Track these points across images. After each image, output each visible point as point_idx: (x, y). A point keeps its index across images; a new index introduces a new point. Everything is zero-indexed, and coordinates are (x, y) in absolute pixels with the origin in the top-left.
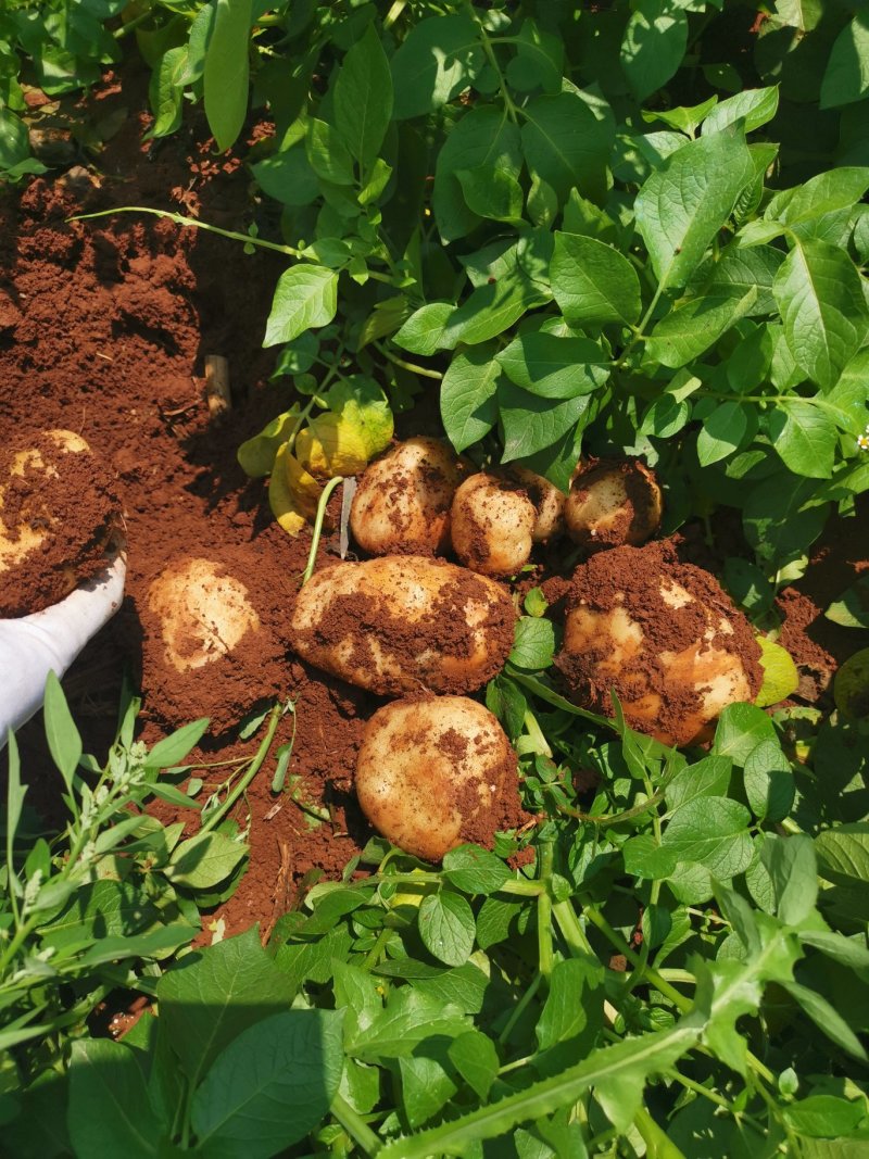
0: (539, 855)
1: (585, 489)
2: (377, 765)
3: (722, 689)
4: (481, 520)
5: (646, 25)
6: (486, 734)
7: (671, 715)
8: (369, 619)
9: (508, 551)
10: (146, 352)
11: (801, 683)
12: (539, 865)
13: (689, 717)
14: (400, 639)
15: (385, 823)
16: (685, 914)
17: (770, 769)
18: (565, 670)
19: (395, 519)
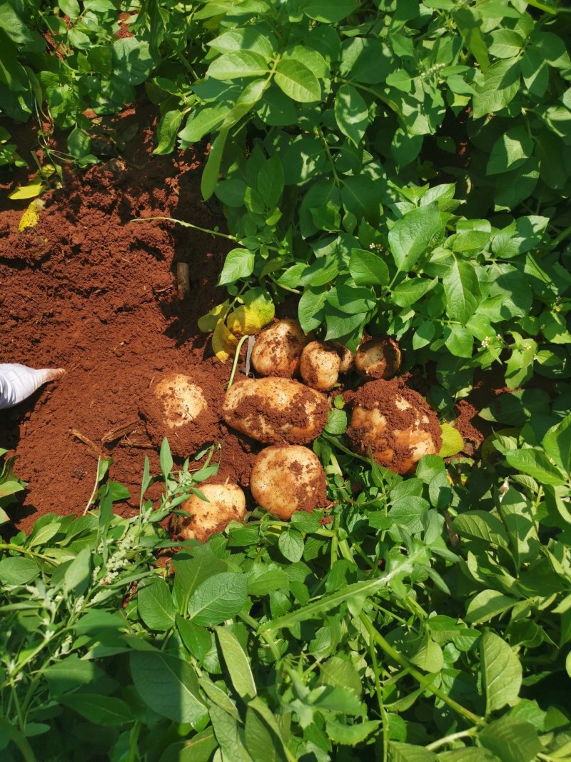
0: (334, 520)
1: (364, 352)
2: (260, 475)
3: (422, 448)
4: (315, 365)
5: (403, 134)
6: (312, 464)
7: (398, 459)
8: (261, 408)
9: (326, 379)
10: (147, 259)
11: (465, 447)
12: (334, 524)
13: (407, 461)
14: (275, 418)
15: (263, 502)
16: (398, 549)
17: (440, 486)
18: (350, 436)
19: (273, 359)
